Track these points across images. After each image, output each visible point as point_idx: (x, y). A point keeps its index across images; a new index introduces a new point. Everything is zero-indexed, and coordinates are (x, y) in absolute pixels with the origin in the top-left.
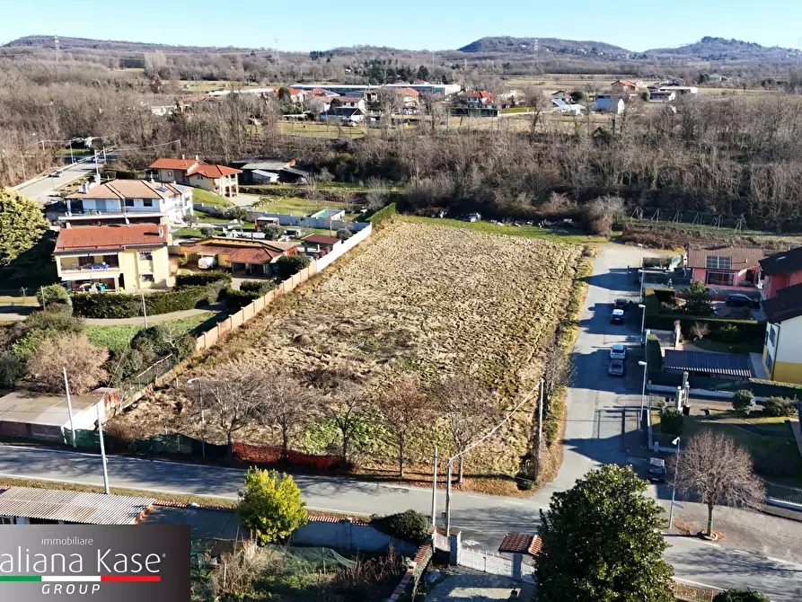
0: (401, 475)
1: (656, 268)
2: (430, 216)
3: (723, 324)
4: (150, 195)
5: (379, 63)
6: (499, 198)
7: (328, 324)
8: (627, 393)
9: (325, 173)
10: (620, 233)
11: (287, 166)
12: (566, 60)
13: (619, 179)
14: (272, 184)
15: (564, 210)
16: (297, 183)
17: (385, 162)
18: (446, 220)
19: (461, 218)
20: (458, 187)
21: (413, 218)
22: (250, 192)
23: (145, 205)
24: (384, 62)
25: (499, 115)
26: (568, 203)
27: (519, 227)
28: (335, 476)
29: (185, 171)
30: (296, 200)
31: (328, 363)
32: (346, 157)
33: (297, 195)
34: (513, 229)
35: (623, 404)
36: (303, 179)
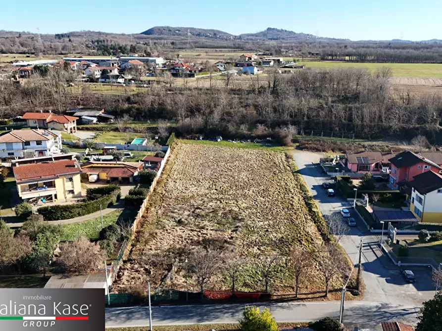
0: (296, 296)
1: (327, 163)
2: (195, 139)
3: (384, 193)
4: (41, 138)
5: (101, 42)
6: (231, 128)
7: (189, 211)
8: (364, 236)
9: (126, 117)
10: (298, 144)
11: (101, 113)
12: (203, 40)
13: (288, 115)
14: (94, 124)
15: (265, 132)
16: (109, 123)
17: (158, 109)
18: (205, 141)
19: (211, 140)
20: (206, 123)
21: (186, 141)
22: (82, 129)
23: (37, 144)
24: (104, 41)
25: (196, 77)
26: (267, 129)
27: (244, 144)
28: (263, 302)
29: (45, 120)
30: (112, 133)
31: (207, 235)
32: (135, 107)
33: (112, 130)
34: (242, 144)
35: (366, 241)
36: (112, 120)
